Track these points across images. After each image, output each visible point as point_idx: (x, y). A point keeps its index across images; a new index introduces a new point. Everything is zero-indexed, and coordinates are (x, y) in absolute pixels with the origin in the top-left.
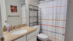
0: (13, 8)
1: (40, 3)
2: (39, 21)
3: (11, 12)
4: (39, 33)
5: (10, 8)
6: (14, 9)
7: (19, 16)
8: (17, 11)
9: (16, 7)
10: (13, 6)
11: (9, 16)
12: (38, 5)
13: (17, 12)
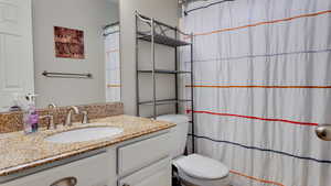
0: (65, 40)
1: (186, 14)
2: (185, 94)
3: (57, 56)
4: (186, 154)
5: (51, 39)
6: (69, 43)
7: (89, 76)
8: (81, 52)
9: (80, 34)
10: (66, 29)
11: (45, 74)
12: (181, 20)
13: (83, 58)
